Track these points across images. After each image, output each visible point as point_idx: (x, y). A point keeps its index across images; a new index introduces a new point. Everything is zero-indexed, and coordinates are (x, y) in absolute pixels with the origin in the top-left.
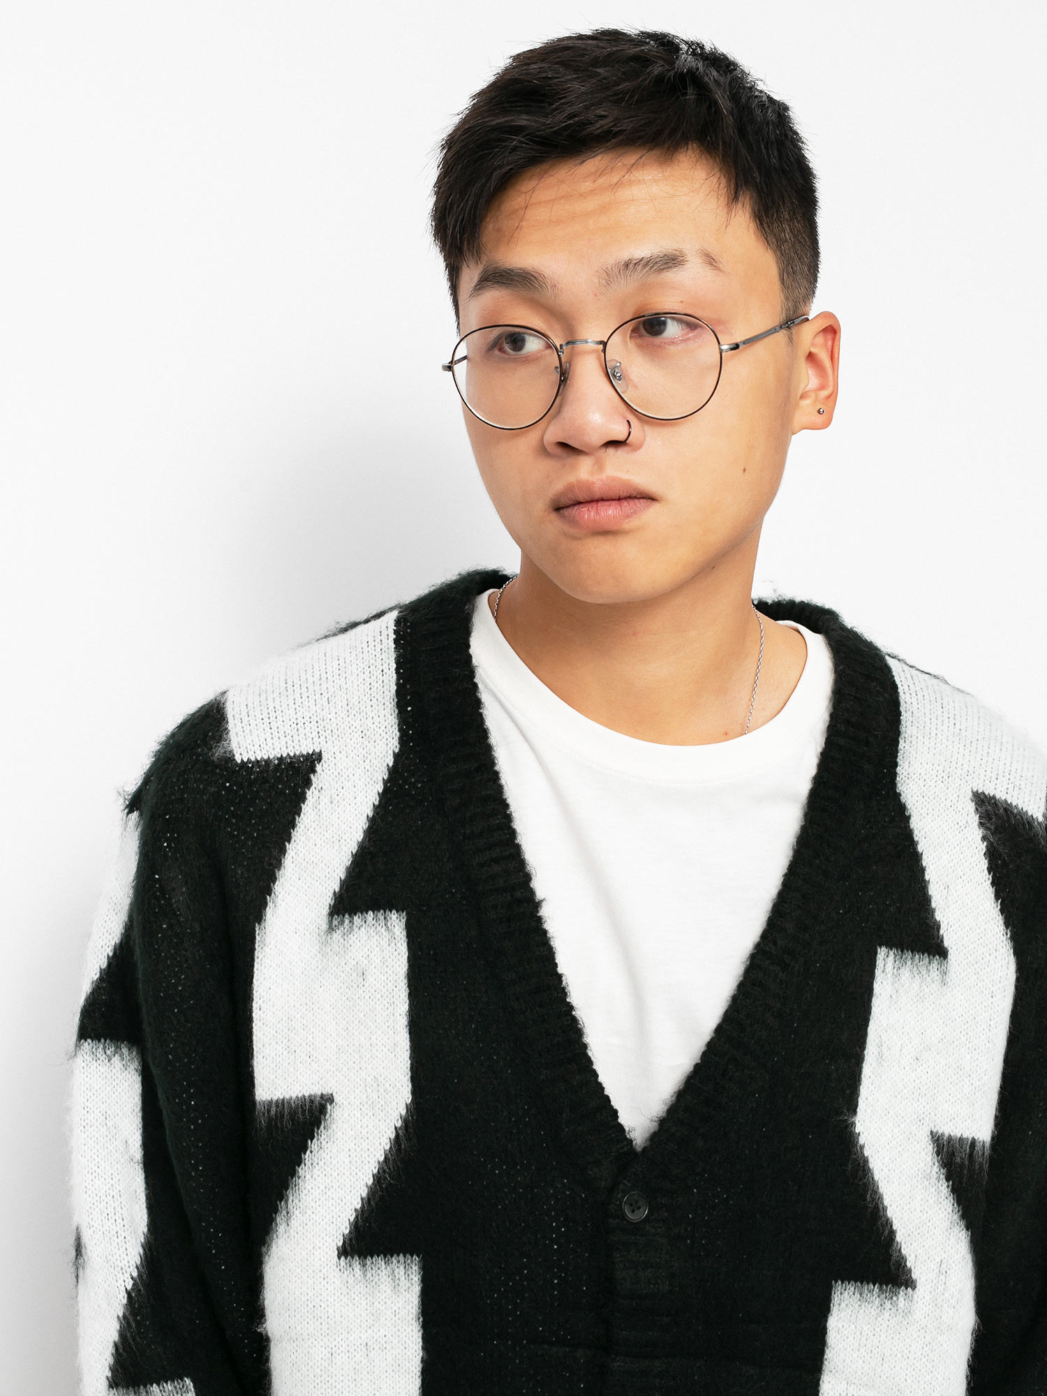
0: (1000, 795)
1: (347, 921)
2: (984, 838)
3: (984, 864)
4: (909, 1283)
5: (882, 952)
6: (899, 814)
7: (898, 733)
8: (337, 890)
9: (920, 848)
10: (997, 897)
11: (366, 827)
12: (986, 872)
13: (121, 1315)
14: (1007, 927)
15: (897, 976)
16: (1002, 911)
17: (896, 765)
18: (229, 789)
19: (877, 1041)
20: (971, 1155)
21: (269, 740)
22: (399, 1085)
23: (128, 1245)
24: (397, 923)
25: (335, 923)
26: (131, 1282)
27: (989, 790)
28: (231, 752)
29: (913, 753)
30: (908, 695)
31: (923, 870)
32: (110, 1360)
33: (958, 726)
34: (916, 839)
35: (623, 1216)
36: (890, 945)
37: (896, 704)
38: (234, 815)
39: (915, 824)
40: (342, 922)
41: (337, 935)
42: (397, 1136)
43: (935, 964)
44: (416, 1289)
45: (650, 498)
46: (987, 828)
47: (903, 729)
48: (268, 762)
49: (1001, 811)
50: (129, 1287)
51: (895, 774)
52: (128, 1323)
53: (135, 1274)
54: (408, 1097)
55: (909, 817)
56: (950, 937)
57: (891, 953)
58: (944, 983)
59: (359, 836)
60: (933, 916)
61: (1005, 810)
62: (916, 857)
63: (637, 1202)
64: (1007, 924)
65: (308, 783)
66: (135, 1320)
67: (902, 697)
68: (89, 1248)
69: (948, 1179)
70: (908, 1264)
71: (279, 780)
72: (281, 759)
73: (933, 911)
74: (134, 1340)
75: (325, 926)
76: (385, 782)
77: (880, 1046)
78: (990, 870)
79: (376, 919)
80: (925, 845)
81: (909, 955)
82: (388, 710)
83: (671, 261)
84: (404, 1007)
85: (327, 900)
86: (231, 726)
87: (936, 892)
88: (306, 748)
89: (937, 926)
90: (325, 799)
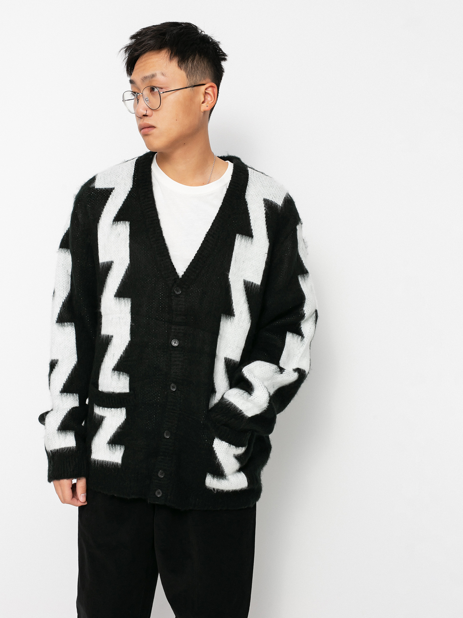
0: (270, 199)
1: (116, 223)
2: (265, 210)
3: (264, 216)
4: (234, 315)
5: (237, 235)
6: (245, 204)
7: (247, 185)
8: (115, 216)
9: (249, 212)
10: (266, 224)
11: (123, 203)
12: (265, 218)
13: (61, 307)
14: (267, 232)
15: (241, 241)
16: (267, 228)
17: (246, 192)
18: (93, 194)
19: (235, 256)
20: (251, 286)
21: (103, 184)
22: (127, 259)
23: (64, 293)
24: (127, 224)
25: (114, 223)
26: (64, 300)
27: (268, 198)
28: (95, 186)
29: (250, 189)
30: (251, 176)
31: (249, 217)
32: (57, 317)
33: (262, 183)
34: (248, 209)
35: (174, 293)
36: (240, 234)
37: (248, 178)
38: (93, 200)
39: (248, 206)
40: (115, 223)
41: (114, 226)
42: (126, 271)
43: (250, 239)
44: (130, 306)
45: (154, 127)
46: (266, 207)
47: (248, 184)
48: (102, 189)
49: (270, 203)
50: (63, 301)
51: (245, 194)
52: (62, 309)
53: (65, 299)
54: (129, 262)
55: (247, 205)
56: (254, 233)
57: (240, 236)
58: (252, 244)
59: (121, 205)
60: (251, 227)
61: (271, 203)
62: (248, 214)
63: (178, 290)
64: (267, 231)
65: (111, 194)
66: (64, 309)
67: (249, 177)
68: (56, 292)
69: (245, 291)
70: (234, 311)
71: (104, 193)
72: (105, 188)
73: (251, 226)
74: (63, 312)
75: (112, 223)
76: (128, 194)
77: (236, 257)
78: (266, 217)
79: (123, 223)
80: (251, 211)
81: (244, 236)
82: (131, 179)
83: (153, 76)
84: (128, 242)
85: (113, 218)
86: (96, 181)
87: (252, 222)
88: (111, 187)
89: (252, 230)
90: (114, 197)
